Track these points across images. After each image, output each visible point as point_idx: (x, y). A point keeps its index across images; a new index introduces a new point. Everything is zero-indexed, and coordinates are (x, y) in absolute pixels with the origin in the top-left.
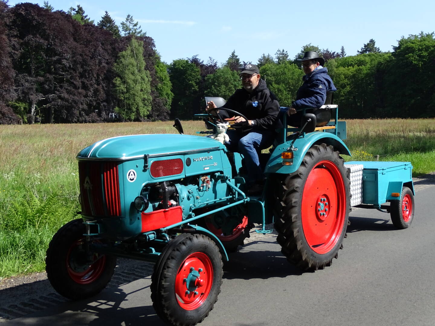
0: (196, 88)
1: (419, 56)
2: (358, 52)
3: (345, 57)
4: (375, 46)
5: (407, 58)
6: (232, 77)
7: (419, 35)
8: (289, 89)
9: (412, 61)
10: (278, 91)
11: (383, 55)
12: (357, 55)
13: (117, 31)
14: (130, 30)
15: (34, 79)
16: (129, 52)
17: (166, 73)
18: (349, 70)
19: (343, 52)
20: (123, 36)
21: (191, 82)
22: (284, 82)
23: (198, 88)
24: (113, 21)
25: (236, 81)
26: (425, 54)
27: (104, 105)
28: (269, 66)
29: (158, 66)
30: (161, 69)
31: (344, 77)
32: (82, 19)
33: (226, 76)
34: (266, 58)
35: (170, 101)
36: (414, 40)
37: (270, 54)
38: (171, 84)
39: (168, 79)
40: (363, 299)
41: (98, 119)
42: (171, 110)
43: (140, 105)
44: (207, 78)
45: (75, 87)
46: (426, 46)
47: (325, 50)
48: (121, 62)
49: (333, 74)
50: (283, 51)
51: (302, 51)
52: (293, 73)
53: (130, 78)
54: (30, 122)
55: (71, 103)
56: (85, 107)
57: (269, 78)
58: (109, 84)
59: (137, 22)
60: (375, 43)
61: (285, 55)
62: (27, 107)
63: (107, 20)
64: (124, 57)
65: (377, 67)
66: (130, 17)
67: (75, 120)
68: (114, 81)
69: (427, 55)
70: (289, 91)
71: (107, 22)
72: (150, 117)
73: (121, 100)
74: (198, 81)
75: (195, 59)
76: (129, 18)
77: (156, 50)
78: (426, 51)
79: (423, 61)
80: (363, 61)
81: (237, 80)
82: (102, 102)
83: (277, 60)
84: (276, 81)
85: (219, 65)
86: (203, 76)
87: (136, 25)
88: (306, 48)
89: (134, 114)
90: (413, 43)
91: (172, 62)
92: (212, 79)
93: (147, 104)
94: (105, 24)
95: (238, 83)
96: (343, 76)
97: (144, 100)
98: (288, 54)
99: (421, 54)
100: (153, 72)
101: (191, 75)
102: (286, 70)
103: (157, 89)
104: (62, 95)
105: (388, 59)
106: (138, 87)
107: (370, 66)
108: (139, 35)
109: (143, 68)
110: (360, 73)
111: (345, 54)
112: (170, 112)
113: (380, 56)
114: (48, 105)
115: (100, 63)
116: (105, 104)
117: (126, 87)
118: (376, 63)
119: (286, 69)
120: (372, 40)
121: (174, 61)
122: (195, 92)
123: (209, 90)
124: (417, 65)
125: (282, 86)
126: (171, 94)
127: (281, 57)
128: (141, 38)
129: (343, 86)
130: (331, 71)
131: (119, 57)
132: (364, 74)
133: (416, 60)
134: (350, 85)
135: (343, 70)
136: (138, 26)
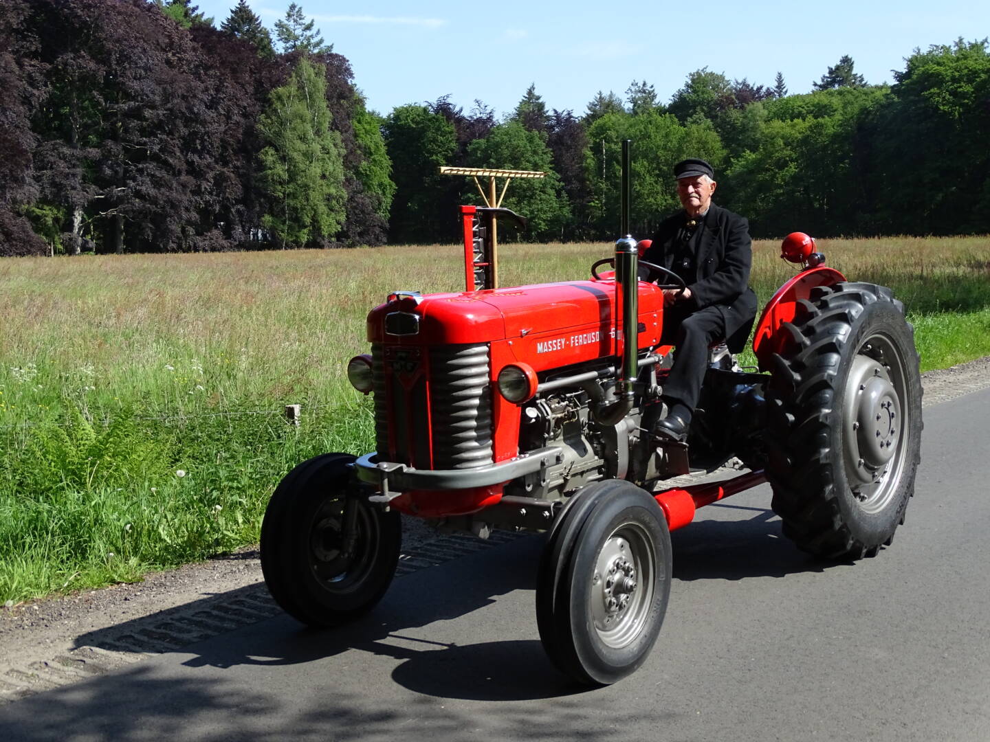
1: (954, 93)
2: (815, 85)
3: (785, 96)
4: (854, 72)
5: (927, 99)
6: (528, 144)
7: (954, 44)
8: (657, 172)
9: (937, 106)
11: (873, 93)
12: (813, 91)
13: (266, 41)
14: (296, 39)
15: (77, 152)
16: (293, 89)
17: (377, 137)
18: (793, 126)
19: (780, 86)
20: (279, 52)
21: (435, 157)
22: (645, 157)
24: (257, 19)
26: (968, 88)
27: (238, 211)
28: (613, 118)
29: (359, 122)
30: (367, 127)
31: (785, 144)
32: (186, 15)
33: (515, 143)
34: (606, 101)
35: (388, 201)
36: (942, 57)
37: (614, 92)
38: (390, 163)
39: (383, 149)
40: (829, 644)
41: (224, 243)
42: (390, 221)
43: (320, 210)
44: (472, 146)
45: (173, 171)
46: (970, 70)
47: (740, 81)
48: (275, 110)
49: (758, 136)
50: (644, 84)
51: (687, 85)
52: (667, 135)
53: (295, 148)
54: (69, 250)
55: (163, 208)
56: (194, 216)
57: (613, 146)
58: (249, 161)
59: (313, 21)
60: (852, 64)
61: (650, 93)
62: (60, 215)
63: (243, 16)
64: (279, 98)
65: (859, 118)
66: (297, 9)
67: (172, 245)
68: (262, 156)
69: (973, 92)
70: (658, 176)
71: (242, 20)
72: (343, 238)
73: (277, 200)
74: (450, 154)
75: (445, 104)
76: (294, 12)
77: (355, 85)
78: (970, 81)
79: (962, 105)
80: (826, 106)
81: (540, 152)
82: (233, 205)
83: (631, 106)
85: (499, 118)
86: (464, 144)
87: (308, 28)
88: (696, 77)
89: (306, 231)
90: (939, 64)
91: (392, 111)
92: (482, 151)
93: (337, 207)
94: (239, 25)
95: (542, 159)
96: (781, 143)
97: (329, 198)
98: (656, 92)
99: (959, 90)
100: (349, 135)
101: (435, 141)
102: (651, 129)
103: (357, 173)
104: (144, 188)
105: (884, 101)
106: (316, 169)
107: (841, 118)
108: (316, 51)
109: (327, 125)
110: (820, 134)
111: (784, 90)
112: (387, 225)
113: (866, 94)
114: (112, 212)
116: (240, 207)
117: (288, 170)
118: (856, 111)
119: (650, 126)
120: (847, 57)
121: (395, 109)
124: (950, 114)
125: (643, 165)
126: (390, 185)
127: (639, 98)
128: (320, 57)
129: (781, 164)
130: (754, 129)
131: (270, 99)
132: (827, 136)
133: (946, 102)
134: (796, 160)
135: (781, 128)
136: (314, 30)
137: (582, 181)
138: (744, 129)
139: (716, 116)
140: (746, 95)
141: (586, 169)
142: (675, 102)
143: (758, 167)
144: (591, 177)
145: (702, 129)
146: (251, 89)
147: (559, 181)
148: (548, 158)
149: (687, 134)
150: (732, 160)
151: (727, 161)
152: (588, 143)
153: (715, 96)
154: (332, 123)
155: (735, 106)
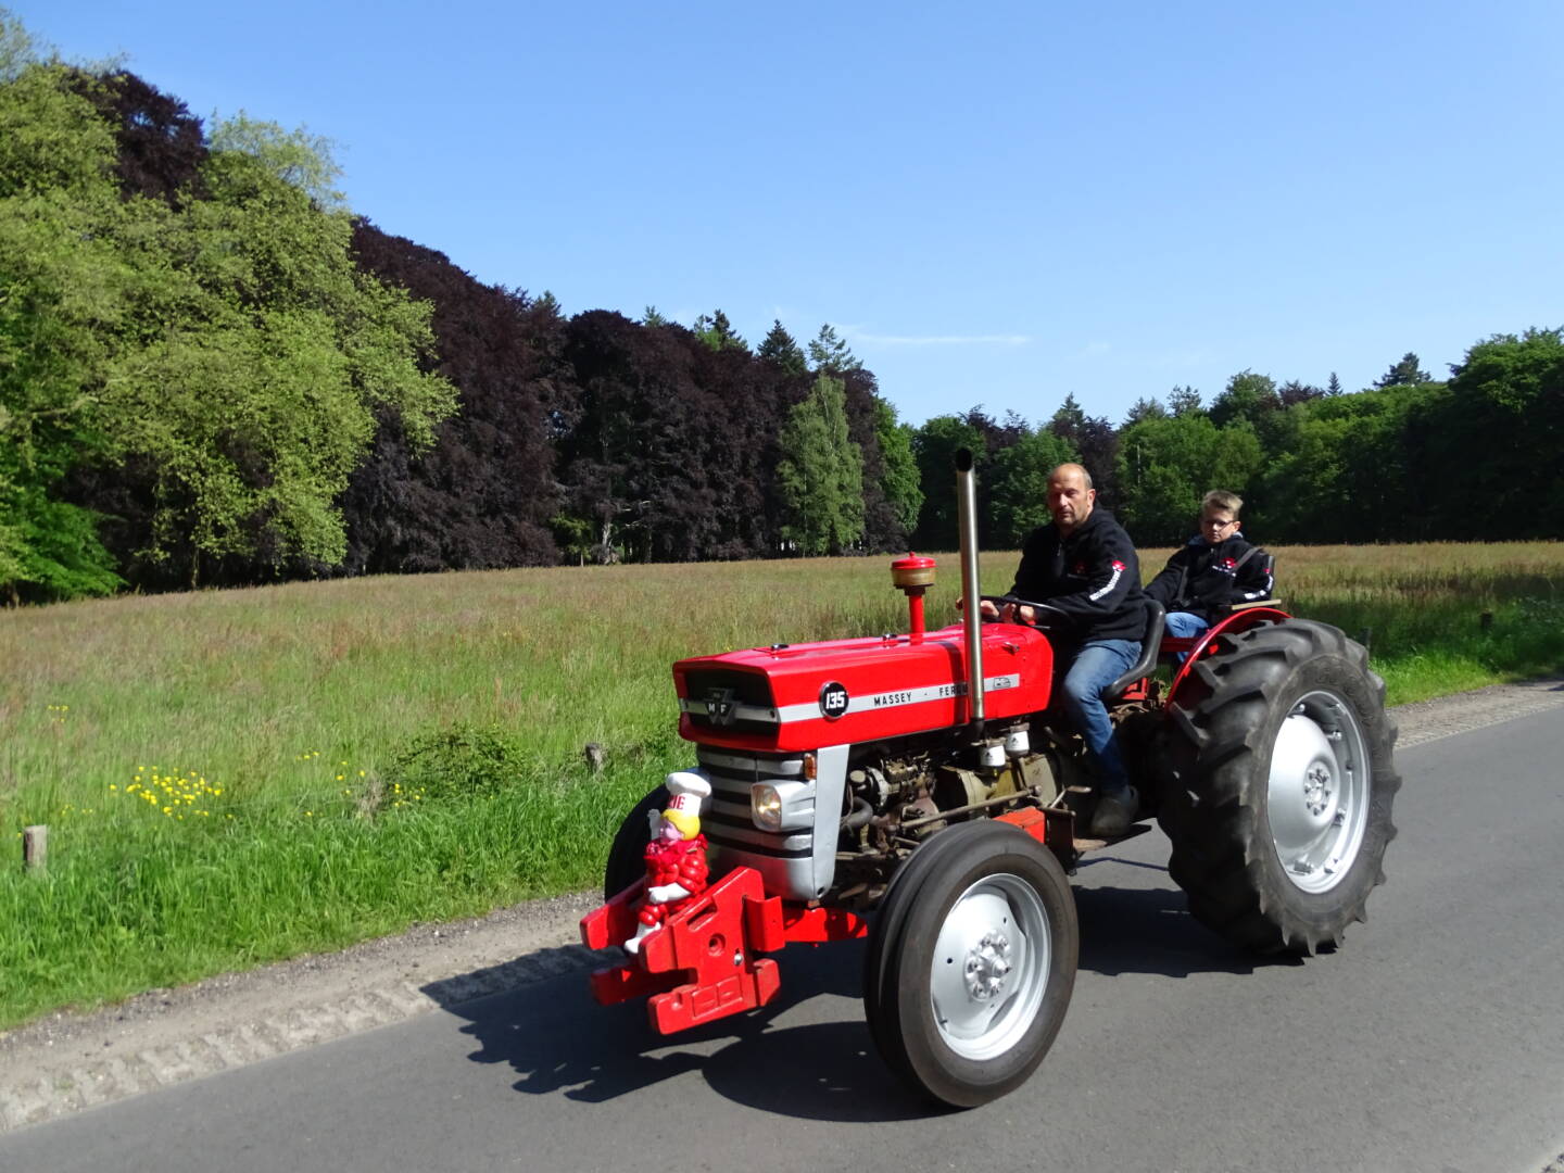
1: (1517, 385)
2: (1375, 384)
3: (1334, 396)
4: (1419, 370)
5: (1484, 393)
7: (1523, 334)
9: (1495, 399)
10: (1163, 480)
13: (799, 361)
14: (828, 358)
16: (812, 404)
17: (906, 448)
18: (1335, 426)
19: (1334, 386)
20: (811, 370)
22: (1178, 462)
24: (792, 341)
26: (1533, 379)
29: (886, 435)
30: (895, 439)
31: (1325, 445)
32: (724, 338)
35: (915, 511)
36: (1504, 347)
37: (1155, 398)
38: (919, 473)
39: (911, 458)
42: (917, 530)
43: (837, 520)
44: (1000, 455)
45: (695, 486)
46: (1536, 360)
47: (1292, 382)
48: (796, 426)
49: (1299, 436)
50: (1188, 389)
51: (1229, 389)
52: (1201, 439)
53: (812, 460)
54: (599, 561)
55: (683, 519)
57: (1145, 452)
58: (772, 476)
59: (844, 340)
60: (1417, 360)
61: (1193, 398)
62: (592, 528)
63: (779, 338)
64: (800, 414)
65: (1409, 415)
66: (829, 330)
68: (781, 470)
69: (1539, 384)
70: (1191, 480)
71: (778, 342)
72: (861, 547)
73: (795, 509)
75: (977, 414)
76: (827, 333)
77: (883, 398)
80: (1373, 404)
82: (755, 514)
83: (1173, 411)
84: (1158, 459)
85: (1034, 426)
86: (991, 452)
87: (840, 347)
88: (1238, 380)
89: (824, 539)
90: (1498, 355)
91: (925, 423)
92: (1009, 459)
93: (854, 516)
94: (775, 347)
96: (1319, 443)
97: (846, 508)
98: (1200, 397)
100: (873, 446)
103: (884, 484)
104: (666, 501)
105: (1437, 396)
107: (1389, 416)
108: (846, 368)
109: (844, 438)
110: (1366, 433)
111: (1336, 390)
112: (912, 534)
113: (1427, 391)
114: (636, 524)
116: (761, 518)
117: (808, 483)
118: (1407, 408)
120: (1411, 354)
124: (1512, 407)
125: (1174, 470)
126: (919, 496)
127: (1182, 403)
128: (848, 374)
129: (1324, 466)
130: (1296, 430)
131: (791, 415)
132: (1375, 434)
133: (1507, 395)
134: (1338, 461)
135: (1321, 428)
136: (845, 349)
137: (1115, 487)
138: (1285, 431)
139: (1258, 419)
140: (1297, 395)
141: (1120, 476)
142: (1217, 406)
143: (1297, 469)
144: (1126, 483)
145: (1242, 432)
146: (773, 407)
149: (1223, 437)
150: (1270, 462)
151: (1265, 465)
152: (1121, 449)
153: (1258, 398)
154: (850, 434)
155: (1279, 408)
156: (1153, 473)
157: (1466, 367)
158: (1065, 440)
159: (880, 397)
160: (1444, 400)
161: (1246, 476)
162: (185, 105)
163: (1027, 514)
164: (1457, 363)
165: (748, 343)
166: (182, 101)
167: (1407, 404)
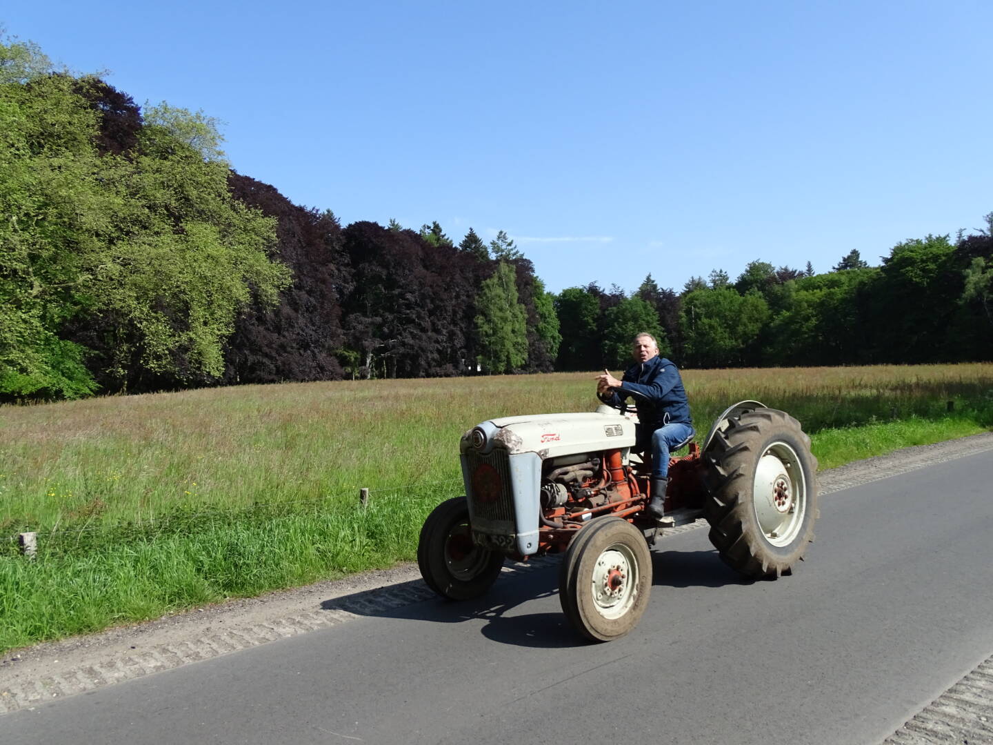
0: (594, 326)
1: (923, 270)
2: (833, 268)
3: (810, 276)
4: (860, 260)
5: (904, 274)
6: (643, 310)
7: (924, 238)
9: (911, 278)
10: (709, 327)
11: (871, 272)
12: (829, 272)
13: (485, 253)
14: (503, 251)
15: (370, 320)
16: (496, 280)
17: (551, 307)
18: (814, 294)
19: (810, 269)
20: (492, 259)
21: (586, 319)
22: (718, 315)
23: (596, 326)
24: (480, 241)
25: (650, 316)
26: (932, 266)
27: (462, 353)
28: (699, 293)
29: (538, 299)
30: (544, 301)
31: (808, 306)
32: (438, 240)
33: (635, 309)
34: (696, 282)
35: (556, 347)
36: (914, 247)
37: (702, 277)
38: (559, 323)
39: (554, 314)
42: (557, 358)
43: (511, 352)
44: (608, 312)
45: (424, 330)
46: (934, 255)
47: (783, 267)
48: (485, 294)
49: (791, 301)
50: (721, 271)
51: (747, 271)
52: (731, 302)
53: (495, 314)
56: (436, 356)
57: (697, 310)
58: (469, 324)
59: (512, 241)
60: (859, 254)
61: (725, 276)
62: (359, 356)
63: (472, 239)
64: (488, 286)
65: (857, 288)
66: (503, 234)
67: (422, 373)
68: (475, 320)
69: (936, 269)
70: (726, 327)
71: (471, 242)
72: (525, 368)
73: (485, 346)
74: (596, 317)
75: (594, 286)
76: (502, 236)
77: (537, 277)
78: (934, 261)
79: (928, 278)
80: (836, 281)
81: (651, 314)
82: (459, 349)
83: (712, 284)
84: (706, 314)
85: (628, 294)
86: (603, 310)
87: (510, 244)
88: (752, 266)
89: (503, 364)
90: (912, 251)
91: (561, 291)
92: (614, 314)
93: (522, 350)
94: (470, 244)
96: (805, 305)
97: (515, 344)
98: (728, 276)
99: (926, 267)
100: (531, 306)
101: (586, 309)
102: (721, 299)
103: (537, 330)
104: (406, 340)
105: (875, 276)
108: (514, 258)
109: (515, 301)
110: (832, 299)
111: (812, 272)
112: (555, 361)
113: (867, 273)
114: (388, 354)
115: (457, 297)
116: (463, 350)
117: (492, 328)
118: (857, 283)
120: (855, 250)
121: (564, 290)
122: (592, 331)
123: (610, 329)
124: (920, 283)
125: (716, 321)
126: (559, 337)
127: (718, 280)
128: (516, 261)
129: (807, 319)
130: (789, 296)
131: (482, 287)
132: (838, 300)
133: (917, 276)
134: (816, 316)
135: (806, 296)
136: (513, 246)
137: (679, 332)
138: (783, 297)
139: (765, 290)
140: (787, 275)
141: (682, 324)
142: (739, 281)
143: (791, 321)
144: (684, 329)
145: (756, 298)
146: (471, 281)
147: (663, 332)
148: (656, 318)
149: (745, 301)
150: (774, 317)
151: (771, 318)
152: (682, 308)
153: (765, 277)
154: (518, 300)
155: (777, 283)
156: (703, 323)
157: (891, 259)
158: (648, 302)
159: (535, 276)
160: (879, 278)
161: (760, 325)
162: (131, 99)
163: (626, 348)
164: (886, 257)
165: (453, 242)
166: (129, 97)
167: (858, 280)
